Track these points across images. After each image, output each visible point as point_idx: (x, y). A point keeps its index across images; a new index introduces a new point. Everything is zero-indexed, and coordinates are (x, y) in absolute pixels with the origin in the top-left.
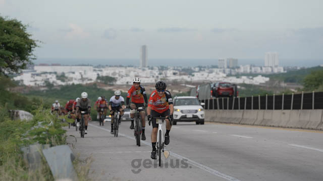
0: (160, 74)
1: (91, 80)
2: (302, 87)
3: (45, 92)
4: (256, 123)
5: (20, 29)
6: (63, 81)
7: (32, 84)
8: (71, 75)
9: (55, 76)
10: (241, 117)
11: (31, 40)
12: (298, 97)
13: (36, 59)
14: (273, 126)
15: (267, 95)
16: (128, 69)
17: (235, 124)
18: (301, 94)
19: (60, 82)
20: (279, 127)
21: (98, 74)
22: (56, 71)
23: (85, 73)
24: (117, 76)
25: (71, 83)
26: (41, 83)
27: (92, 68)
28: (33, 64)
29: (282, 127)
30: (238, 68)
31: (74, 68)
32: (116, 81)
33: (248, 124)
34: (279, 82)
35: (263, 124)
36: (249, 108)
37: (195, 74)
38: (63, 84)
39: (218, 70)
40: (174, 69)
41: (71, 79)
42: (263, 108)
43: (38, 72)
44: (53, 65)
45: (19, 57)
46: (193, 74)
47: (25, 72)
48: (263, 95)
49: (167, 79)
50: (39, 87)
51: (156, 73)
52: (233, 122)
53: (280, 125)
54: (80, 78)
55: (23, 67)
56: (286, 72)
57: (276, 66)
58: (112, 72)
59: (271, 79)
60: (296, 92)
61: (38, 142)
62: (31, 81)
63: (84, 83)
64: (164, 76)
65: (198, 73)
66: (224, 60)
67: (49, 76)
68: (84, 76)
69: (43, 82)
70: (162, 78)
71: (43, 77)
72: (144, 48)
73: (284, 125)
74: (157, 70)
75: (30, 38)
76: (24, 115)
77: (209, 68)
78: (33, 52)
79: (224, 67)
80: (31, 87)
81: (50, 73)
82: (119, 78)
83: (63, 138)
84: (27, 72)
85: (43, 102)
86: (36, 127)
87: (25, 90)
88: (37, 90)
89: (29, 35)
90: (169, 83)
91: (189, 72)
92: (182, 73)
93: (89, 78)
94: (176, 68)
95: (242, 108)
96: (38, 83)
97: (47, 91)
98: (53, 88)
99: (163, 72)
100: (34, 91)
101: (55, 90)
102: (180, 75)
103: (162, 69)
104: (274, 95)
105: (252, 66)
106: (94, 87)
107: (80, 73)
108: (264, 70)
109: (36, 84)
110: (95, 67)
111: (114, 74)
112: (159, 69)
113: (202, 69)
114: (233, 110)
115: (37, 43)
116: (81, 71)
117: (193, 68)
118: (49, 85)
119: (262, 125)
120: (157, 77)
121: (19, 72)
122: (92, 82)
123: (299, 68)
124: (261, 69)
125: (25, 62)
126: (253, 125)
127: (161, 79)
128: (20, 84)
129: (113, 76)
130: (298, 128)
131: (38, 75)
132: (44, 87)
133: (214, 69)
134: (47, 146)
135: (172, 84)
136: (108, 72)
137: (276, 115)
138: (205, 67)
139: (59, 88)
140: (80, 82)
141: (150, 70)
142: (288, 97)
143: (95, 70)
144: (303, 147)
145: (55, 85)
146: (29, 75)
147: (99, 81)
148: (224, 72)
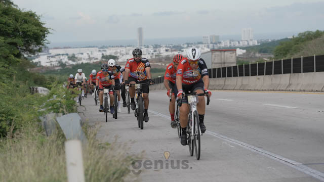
0: (155, 51)
1: (97, 59)
2: (273, 56)
3: (59, 71)
4: (236, 88)
5: (35, 19)
6: (74, 61)
7: (48, 65)
8: (80, 56)
9: (67, 57)
10: (223, 83)
11: (45, 28)
12: (269, 64)
13: (49, 43)
14: (250, 90)
15: (244, 64)
16: (128, 48)
17: (219, 89)
18: (272, 62)
19: (71, 62)
20: (255, 90)
21: (103, 54)
22: (67, 53)
23: (91, 54)
24: (118, 55)
25: (80, 62)
26: (55, 63)
27: (97, 48)
28: (47, 47)
29: (257, 90)
30: (220, 43)
31: (82, 50)
32: (118, 59)
33: (229, 90)
34: (254, 53)
35: (242, 88)
36: (229, 76)
37: (184, 50)
38: (74, 63)
39: (203, 45)
40: (166, 47)
41: (81, 59)
42: (241, 75)
43: (52, 54)
44: (65, 48)
45: (35, 43)
46: (182, 50)
47: (41, 55)
48: (240, 64)
49: (161, 56)
50: (55, 66)
51: (151, 50)
52: (217, 88)
53: (256, 89)
54: (88, 57)
55: (40, 50)
56: (259, 44)
57: (251, 40)
58: (114, 51)
59: (247, 51)
60: (268, 60)
61: (52, 111)
62: (47, 62)
63: (92, 62)
64: (158, 52)
65: (187, 49)
66: (207, 37)
67: (62, 57)
68: (91, 56)
69: (57, 62)
70: (157, 54)
71: (57, 58)
72: (140, 30)
73: (259, 89)
74: (152, 48)
75: (44, 26)
76: (42, 91)
77: (195, 44)
78: (46, 38)
79: (208, 43)
80: (48, 67)
81: (63, 55)
82: (120, 56)
83: (74, 108)
84: (44, 55)
85: (57, 79)
86: (51, 99)
87: (43, 70)
88: (52, 69)
89: (43, 24)
90: (163, 58)
91: (179, 48)
92: (173, 49)
93: (96, 57)
94: (168, 46)
95: (224, 76)
96: (53, 63)
97: (61, 70)
98: (66, 67)
99: (157, 49)
100: (50, 70)
101: (67, 69)
102: (172, 51)
103: (156, 47)
104: (250, 64)
105: (231, 41)
106: (100, 64)
107: (88, 54)
108: (241, 44)
109: (51, 64)
110: (100, 48)
111: (116, 53)
112: (154, 47)
113: (190, 45)
114: (216, 79)
115: (50, 31)
116: (88, 52)
117: (182, 45)
118: (62, 65)
119: (242, 90)
120: (152, 54)
121: (36, 55)
122: (98, 60)
123: (270, 41)
124: (239, 43)
125: (41, 46)
126: (234, 90)
127: (156, 56)
128: (38, 65)
129: (115, 55)
130: (271, 90)
131: (52, 57)
132: (57, 66)
133: (199, 45)
134: (61, 114)
135: (166, 60)
136: (111, 51)
137: (252, 81)
138: (192, 44)
139: (71, 67)
140: (88, 61)
141: (146, 48)
142: (261, 65)
143: (100, 51)
144: (275, 105)
145: (67, 64)
146: (45, 57)
147: (104, 60)
148: (208, 47)
